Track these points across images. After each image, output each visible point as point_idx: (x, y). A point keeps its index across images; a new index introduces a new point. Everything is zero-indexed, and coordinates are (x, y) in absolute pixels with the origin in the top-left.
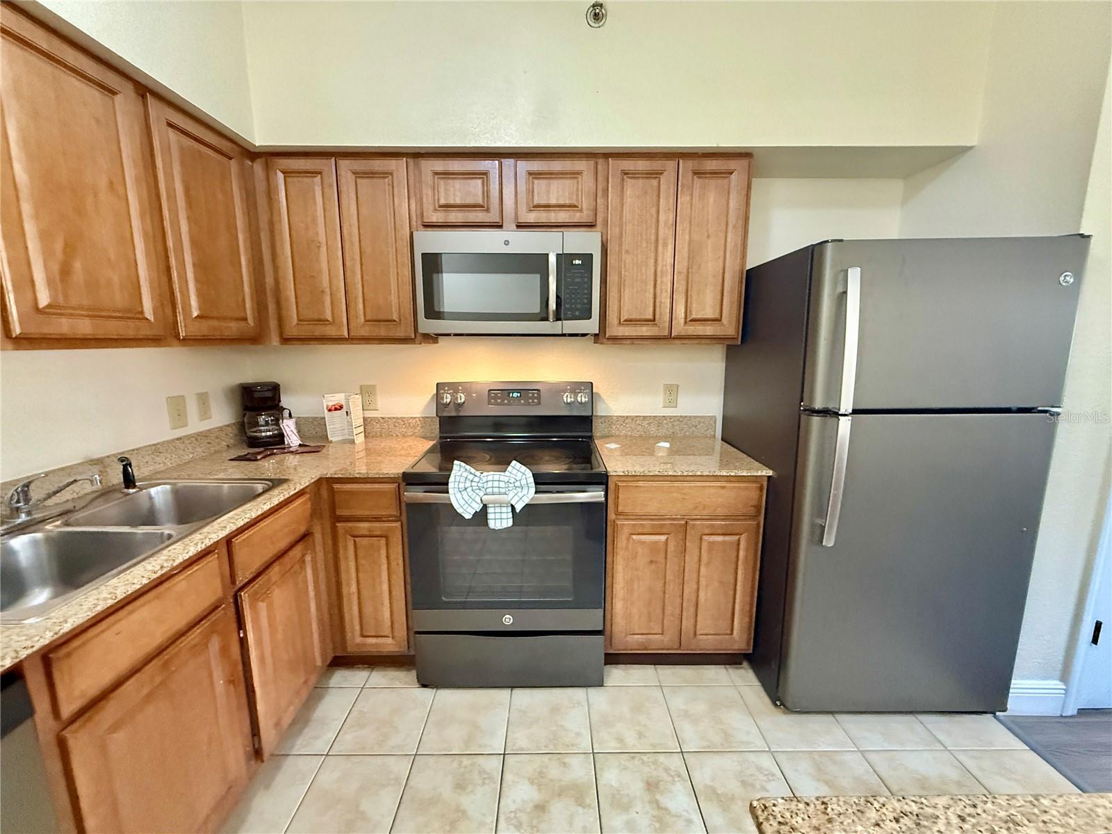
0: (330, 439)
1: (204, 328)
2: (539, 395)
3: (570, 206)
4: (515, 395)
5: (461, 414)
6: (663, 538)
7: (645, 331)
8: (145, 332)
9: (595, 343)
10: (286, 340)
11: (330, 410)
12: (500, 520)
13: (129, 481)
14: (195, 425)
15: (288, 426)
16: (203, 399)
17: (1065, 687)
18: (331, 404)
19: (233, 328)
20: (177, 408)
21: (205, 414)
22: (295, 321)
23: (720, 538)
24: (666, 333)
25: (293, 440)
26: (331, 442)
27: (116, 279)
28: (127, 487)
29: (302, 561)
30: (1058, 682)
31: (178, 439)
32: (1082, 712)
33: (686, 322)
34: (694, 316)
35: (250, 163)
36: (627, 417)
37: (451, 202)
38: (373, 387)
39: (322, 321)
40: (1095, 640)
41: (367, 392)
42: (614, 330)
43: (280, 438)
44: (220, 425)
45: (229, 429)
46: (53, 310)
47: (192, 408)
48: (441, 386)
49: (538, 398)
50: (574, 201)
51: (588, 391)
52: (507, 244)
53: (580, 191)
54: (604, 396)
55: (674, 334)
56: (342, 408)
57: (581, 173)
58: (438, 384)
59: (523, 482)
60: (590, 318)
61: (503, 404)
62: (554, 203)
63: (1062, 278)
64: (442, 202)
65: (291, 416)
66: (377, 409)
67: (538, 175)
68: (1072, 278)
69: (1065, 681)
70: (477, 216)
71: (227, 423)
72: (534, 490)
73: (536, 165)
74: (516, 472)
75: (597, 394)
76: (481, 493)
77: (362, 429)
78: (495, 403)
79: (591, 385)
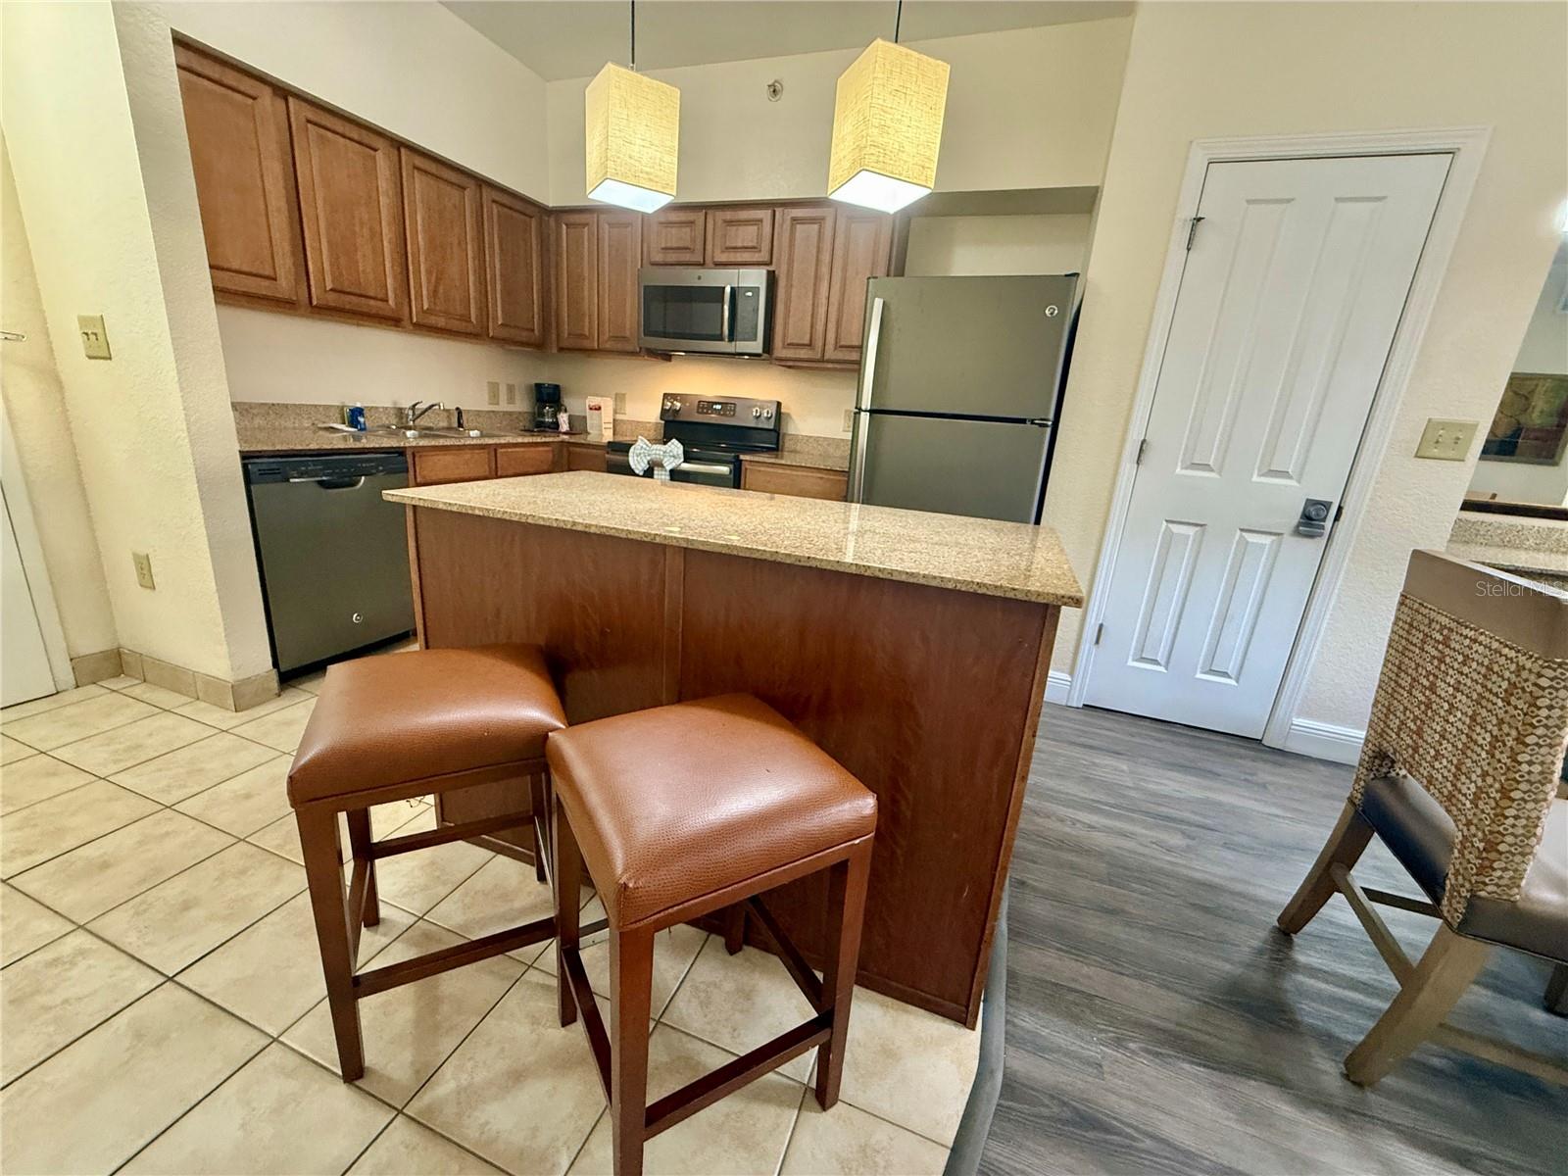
0: (589, 427)
1: (504, 333)
2: (736, 408)
3: (752, 248)
4: (719, 407)
5: (678, 419)
7: (803, 354)
8: (470, 329)
10: (561, 349)
11: (591, 409)
13: (460, 424)
14: (504, 406)
15: (563, 418)
16: (511, 389)
17: (1070, 679)
18: (592, 404)
19: (524, 336)
20: (493, 391)
21: (511, 400)
22: (566, 335)
24: (819, 356)
25: (564, 427)
27: (457, 297)
28: (459, 427)
30: (1067, 676)
31: (493, 412)
32: (1086, 706)
33: (835, 349)
34: (842, 343)
35: (546, 218)
36: (811, 437)
37: (669, 245)
38: (624, 395)
39: (582, 336)
40: (1097, 642)
41: (619, 398)
42: (779, 351)
43: (556, 425)
44: (520, 410)
45: (527, 413)
46: (429, 312)
47: (503, 394)
48: (666, 396)
49: (734, 410)
50: (754, 244)
51: (773, 410)
52: (699, 278)
53: (759, 236)
54: (794, 417)
55: (826, 358)
56: (600, 408)
57: (761, 221)
58: (665, 394)
59: (675, 453)
60: (755, 340)
61: (707, 413)
62: (740, 245)
63: (1047, 311)
64: (663, 246)
65: (566, 411)
66: (625, 414)
67: (730, 223)
68: (1056, 312)
69: (1071, 674)
70: (686, 257)
71: (525, 410)
72: (682, 460)
73: (729, 215)
74: (673, 446)
75: (788, 415)
76: (649, 458)
77: (611, 426)
78: (702, 413)
79: (779, 404)
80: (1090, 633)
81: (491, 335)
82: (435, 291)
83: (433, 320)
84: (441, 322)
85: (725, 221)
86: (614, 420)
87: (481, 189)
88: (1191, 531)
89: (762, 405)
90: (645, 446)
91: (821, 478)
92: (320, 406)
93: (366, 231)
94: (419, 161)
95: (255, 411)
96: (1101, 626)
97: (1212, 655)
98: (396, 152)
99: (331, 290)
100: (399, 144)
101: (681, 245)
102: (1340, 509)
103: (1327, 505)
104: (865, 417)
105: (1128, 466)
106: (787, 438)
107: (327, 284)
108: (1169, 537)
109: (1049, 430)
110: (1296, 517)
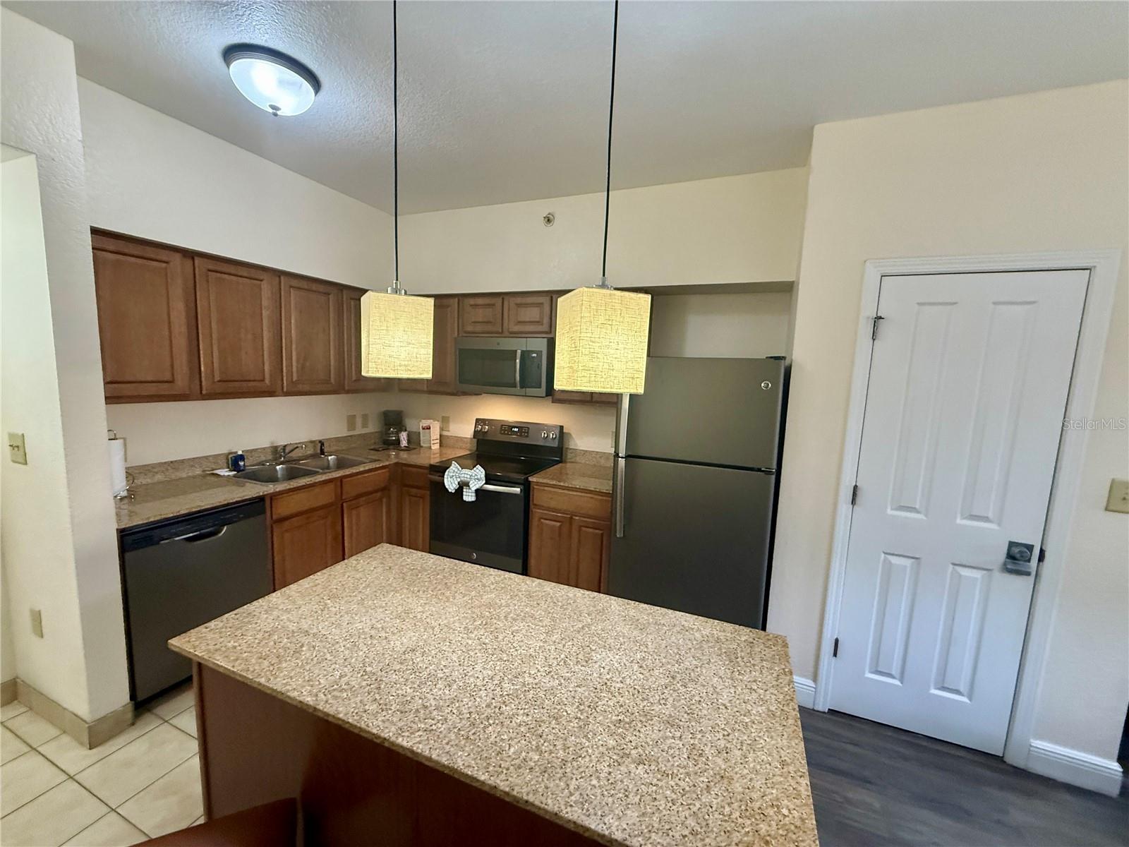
0: (422, 444)
2: (528, 430)
3: (536, 322)
4: (516, 430)
5: (486, 438)
6: (558, 524)
8: (331, 388)
9: (553, 402)
10: (401, 390)
11: (423, 429)
12: (469, 497)
13: (322, 452)
14: (359, 430)
15: (403, 436)
16: (365, 417)
17: (814, 686)
18: (424, 425)
20: (351, 422)
21: (365, 425)
23: (591, 530)
24: (589, 398)
25: (404, 443)
26: (422, 447)
27: (321, 368)
28: (321, 454)
29: (381, 500)
30: (811, 682)
32: (831, 711)
36: (586, 451)
37: (478, 320)
38: (449, 417)
40: (835, 655)
41: (445, 421)
43: (398, 442)
45: (377, 434)
46: (298, 381)
47: (359, 421)
48: (477, 420)
49: (528, 433)
50: (538, 320)
51: (557, 432)
52: (498, 344)
53: (541, 313)
54: (574, 436)
55: (594, 400)
56: (430, 428)
57: (542, 304)
58: (477, 419)
59: (479, 477)
60: (540, 387)
61: (508, 434)
62: (528, 320)
63: (763, 385)
64: (473, 320)
65: (406, 430)
66: (448, 431)
67: (519, 305)
68: (770, 385)
69: (815, 680)
70: (489, 328)
71: (376, 430)
72: (484, 482)
73: (519, 300)
74: (477, 471)
75: (569, 434)
76: (459, 480)
77: (438, 441)
78: (504, 434)
79: (562, 427)
80: (828, 647)
81: (347, 388)
82: (303, 367)
83: (300, 387)
84: (307, 388)
85: (517, 304)
86: (441, 436)
87: (342, 293)
88: (908, 562)
89: (548, 428)
90: (456, 470)
91: (592, 498)
92: (210, 456)
93: (250, 337)
94: (295, 283)
95: (156, 470)
96: (837, 641)
97: (943, 672)
98: (277, 279)
99: (219, 381)
100: (280, 274)
101: (485, 320)
102: (1042, 553)
103: (1031, 548)
104: (622, 462)
105: (844, 507)
106: (569, 451)
107: (216, 377)
108: (888, 567)
109: (774, 477)
110: (1002, 556)
